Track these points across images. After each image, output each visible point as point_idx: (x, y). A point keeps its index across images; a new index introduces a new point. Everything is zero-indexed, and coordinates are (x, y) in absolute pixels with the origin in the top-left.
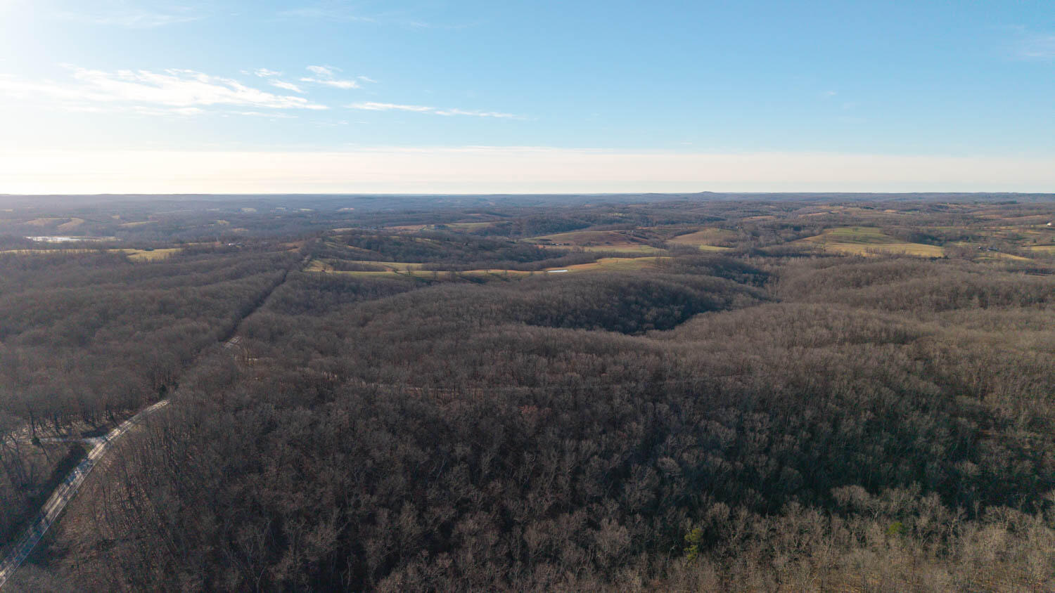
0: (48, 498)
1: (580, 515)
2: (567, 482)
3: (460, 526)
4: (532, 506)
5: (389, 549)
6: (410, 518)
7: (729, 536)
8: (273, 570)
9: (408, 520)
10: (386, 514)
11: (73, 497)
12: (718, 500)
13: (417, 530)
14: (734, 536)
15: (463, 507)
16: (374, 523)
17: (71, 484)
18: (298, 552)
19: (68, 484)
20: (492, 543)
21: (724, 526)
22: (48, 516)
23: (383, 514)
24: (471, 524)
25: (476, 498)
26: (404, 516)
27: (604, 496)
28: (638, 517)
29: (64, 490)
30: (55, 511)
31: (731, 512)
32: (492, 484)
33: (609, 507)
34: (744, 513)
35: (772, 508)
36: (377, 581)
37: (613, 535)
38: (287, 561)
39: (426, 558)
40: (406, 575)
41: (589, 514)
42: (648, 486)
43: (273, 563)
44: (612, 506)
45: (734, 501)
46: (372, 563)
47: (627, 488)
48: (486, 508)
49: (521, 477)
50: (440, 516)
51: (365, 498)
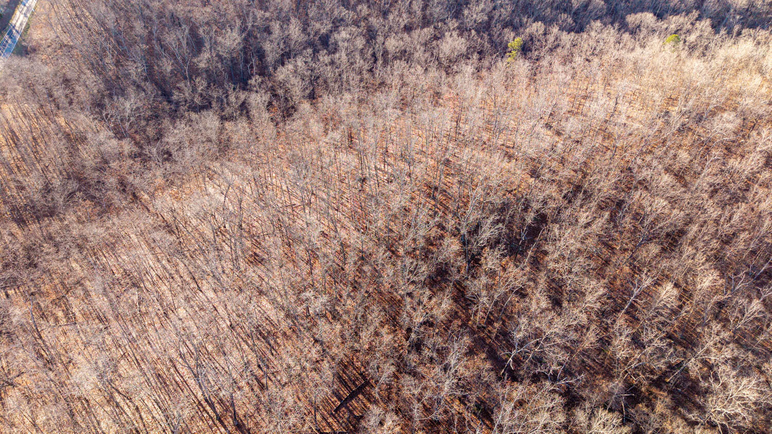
0: (12, 15)
1: (428, 31)
2: (419, 8)
3: (336, 35)
4: (391, 24)
5: (282, 50)
6: (297, 28)
7: (542, 47)
8: (195, 60)
9: (295, 30)
10: (278, 26)
11: (32, 14)
12: (536, 20)
13: (303, 38)
14: (545, 46)
15: (337, 23)
16: (270, 33)
17: (27, 5)
18: (213, 51)
19: (25, 5)
20: (361, 47)
21: (539, 40)
22: (17, 28)
23: (276, 26)
24: (344, 34)
25: (347, 17)
26: (292, 27)
27: (448, 18)
28: (473, 32)
29: (23, 9)
30: (21, 24)
31: (545, 29)
32: (360, 7)
33: (450, 24)
34: (555, 30)
35: (579, 28)
36: (275, 69)
37: (452, 44)
38: (205, 55)
39: (310, 55)
40: (296, 66)
41: (435, 31)
42: (483, 11)
43: (194, 56)
44: (453, 24)
45: (548, 22)
46: (270, 58)
47: (466, 12)
48: (356, 23)
49: (382, 4)
50: (320, 29)
51: (260, 14)
